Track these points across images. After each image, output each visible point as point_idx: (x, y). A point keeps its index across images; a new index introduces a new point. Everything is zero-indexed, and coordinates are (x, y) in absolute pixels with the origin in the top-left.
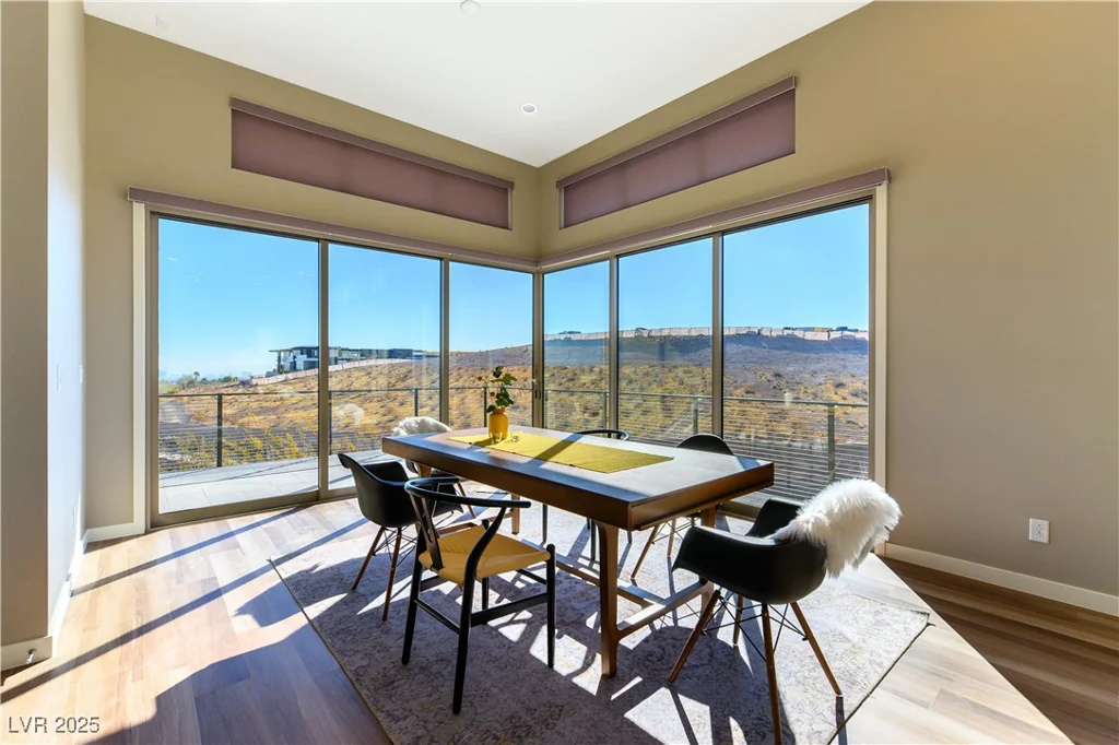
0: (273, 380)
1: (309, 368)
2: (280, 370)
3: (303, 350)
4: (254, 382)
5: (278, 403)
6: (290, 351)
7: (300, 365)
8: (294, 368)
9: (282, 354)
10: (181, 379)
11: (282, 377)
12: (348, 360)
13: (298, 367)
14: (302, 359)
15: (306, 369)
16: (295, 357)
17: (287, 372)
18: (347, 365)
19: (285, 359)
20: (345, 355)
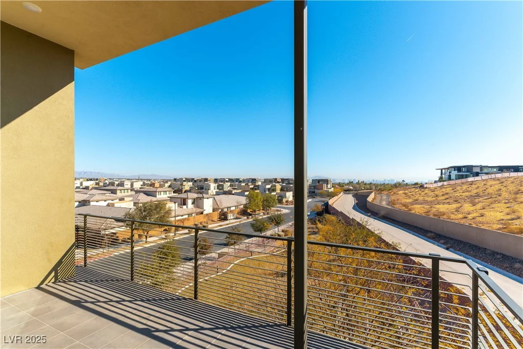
0: (435, 185)
1: (459, 179)
2: (441, 179)
3: (456, 168)
4: (425, 186)
5: (434, 199)
6: (448, 169)
7: (453, 177)
8: (450, 178)
9: (443, 171)
10: (396, 184)
11: (440, 184)
12: (487, 174)
13: (452, 178)
14: (454, 173)
15: (456, 179)
16: (450, 172)
17: (444, 181)
18: (485, 177)
19: (445, 173)
20: (485, 170)
